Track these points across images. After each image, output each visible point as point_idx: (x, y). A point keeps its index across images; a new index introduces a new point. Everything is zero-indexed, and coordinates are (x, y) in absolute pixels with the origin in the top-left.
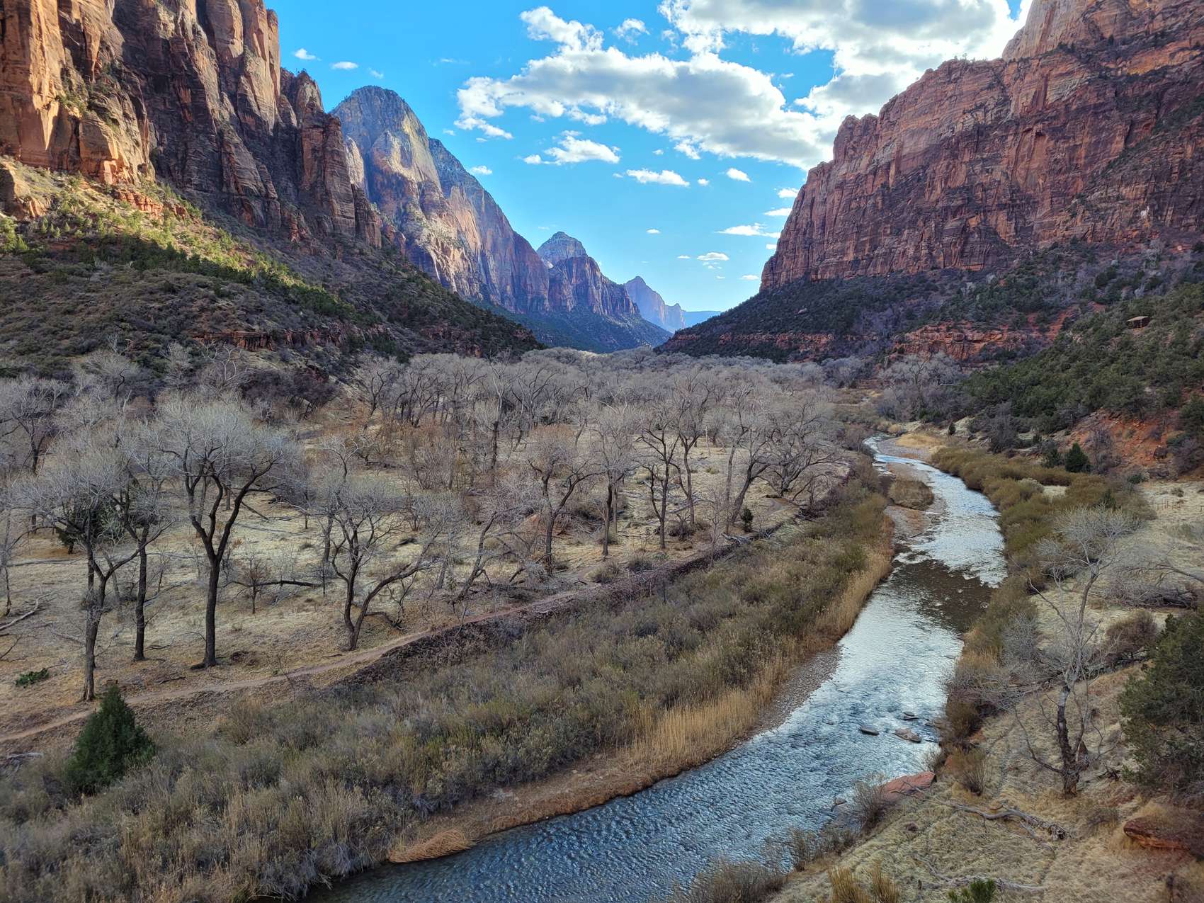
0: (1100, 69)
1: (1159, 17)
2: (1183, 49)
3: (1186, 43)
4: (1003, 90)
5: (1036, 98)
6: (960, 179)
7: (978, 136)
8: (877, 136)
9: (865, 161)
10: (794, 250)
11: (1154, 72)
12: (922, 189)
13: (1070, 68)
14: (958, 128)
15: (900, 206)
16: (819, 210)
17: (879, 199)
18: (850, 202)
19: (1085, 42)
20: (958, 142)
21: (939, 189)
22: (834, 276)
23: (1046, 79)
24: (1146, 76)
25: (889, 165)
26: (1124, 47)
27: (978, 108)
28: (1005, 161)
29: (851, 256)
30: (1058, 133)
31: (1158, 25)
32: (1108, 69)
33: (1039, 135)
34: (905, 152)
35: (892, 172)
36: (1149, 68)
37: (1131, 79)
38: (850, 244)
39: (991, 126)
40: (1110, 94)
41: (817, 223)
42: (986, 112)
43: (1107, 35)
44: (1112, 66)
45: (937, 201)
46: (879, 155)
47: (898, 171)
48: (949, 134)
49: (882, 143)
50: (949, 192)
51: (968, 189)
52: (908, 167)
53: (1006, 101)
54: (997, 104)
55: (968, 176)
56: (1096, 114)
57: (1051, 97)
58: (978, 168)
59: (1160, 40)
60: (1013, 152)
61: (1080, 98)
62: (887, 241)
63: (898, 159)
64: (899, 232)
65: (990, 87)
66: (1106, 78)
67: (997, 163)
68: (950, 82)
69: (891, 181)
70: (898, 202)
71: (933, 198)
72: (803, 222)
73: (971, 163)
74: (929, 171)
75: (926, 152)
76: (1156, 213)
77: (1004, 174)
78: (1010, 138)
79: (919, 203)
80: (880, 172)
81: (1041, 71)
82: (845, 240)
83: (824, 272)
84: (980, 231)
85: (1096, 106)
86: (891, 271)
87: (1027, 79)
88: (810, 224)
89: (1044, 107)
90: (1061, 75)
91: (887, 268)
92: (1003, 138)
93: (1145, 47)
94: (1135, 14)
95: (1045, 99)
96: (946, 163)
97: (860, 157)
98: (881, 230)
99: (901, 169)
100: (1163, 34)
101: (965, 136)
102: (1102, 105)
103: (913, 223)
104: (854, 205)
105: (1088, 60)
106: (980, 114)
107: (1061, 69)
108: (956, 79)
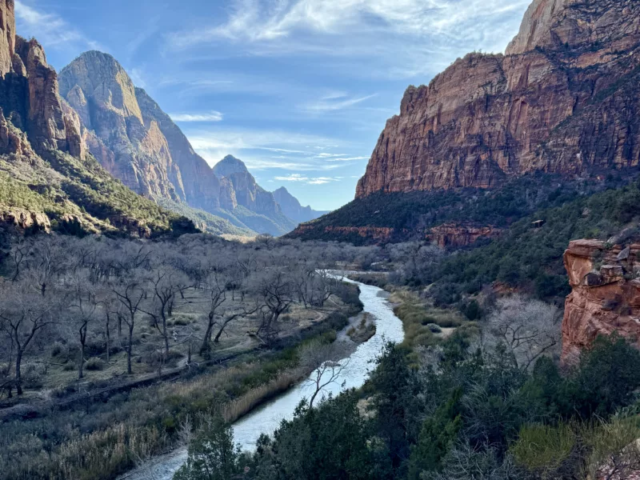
0: (560, 63)
1: (595, 33)
2: (608, 54)
3: (609, 50)
4: (502, 74)
5: (521, 79)
6: (476, 130)
7: (487, 102)
8: (427, 100)
9: (419, 115)
10: (376, 172)
11: (590, 67)
12: (453, 135)
13: (542, 61)
14: (475, 96)
15: (440, 145)
16: (391, 146)
17: (427, 140)
18: (409, 141)
19: (551, 46)
20: (475, 105)
21: (463, 136)
22: (398, 190)
23: (527, 68)
24: (586, 69)
25: (433, 118)
26: (574, 50)
27: (487, 84)
28: (503, 119)
29: (409, 177)
30: (534, 103)
31: (594, 38)
32: (565, 64)
33: (523, 103)
34: (443, 110)
35: (435, 122)
36: (588, 64)
37: (578, 70)
38: (408, 169)
39: (495, 97)
40: (565, 80)
41: (390, 155)
42: (492, 87)
43: (564, 42)
44: (567, 62)
45: (462, 143)
46: (427, 112)
47: (439, 123)
48: (470, 100)
49: (429, 104)
50: (470, 137)
51: (480, 137)
52: (445, 120)
53: (503, 81)
54: (499, 82)
55: (480, 127)
56: (556, 92)
57: (531, 80)
58: (486, 122)
59: (595, 47)
60: (508, 114)
61: (547, 81)
62: (431, 167)
63: (439, 115)
64: (438, 163)
65: (495, 71)
66: (562, 69)
67: (499, 120)
68: (471, 67)
69: (434, 129)
70: (438, 142)
71: (459, 141)
72: (381, 154)
73: (482, 119)
74: (457, 123)
75: (456, 110)
76: (585, 155)
77: (502, 127)
78: (506, 104)
79: (451, 144)
80: (428, 123)
81: (525, 63)
82: (406, 167)
83: (392, 187)
84: (487, 163)
85: (557, 87)
86: (433, 187)
87: (516, 67)
88: (386, 155)
89: (526, 85)
90: (537, 66)
91: (430, 186)
92: (502, 104)
93: (586, 51)
94: (581, 30)
95: (527, 81)
96: (467, 118)
97: (416, 113)
98: (428, 161)
99: (441, 121)
100: (597, 43)
101: (480, 101)
102: (560, 86)
103: (446, 157)
104: (412, 144)
105: (552, 57)
106: (488, 88)
107: (536, 62)
108: (474, 65)
